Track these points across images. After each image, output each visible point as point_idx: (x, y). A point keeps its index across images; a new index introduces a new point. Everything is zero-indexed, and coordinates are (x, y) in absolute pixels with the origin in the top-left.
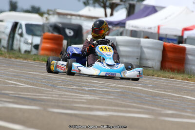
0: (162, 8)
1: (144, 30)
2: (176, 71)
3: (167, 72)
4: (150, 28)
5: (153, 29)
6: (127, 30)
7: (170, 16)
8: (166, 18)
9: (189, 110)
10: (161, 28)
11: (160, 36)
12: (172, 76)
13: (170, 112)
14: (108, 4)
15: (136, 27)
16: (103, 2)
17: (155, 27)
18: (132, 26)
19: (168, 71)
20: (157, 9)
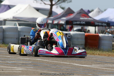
0: (14, 6)
7: (19, 10)
8: (17, 12)
20: (11, 7)
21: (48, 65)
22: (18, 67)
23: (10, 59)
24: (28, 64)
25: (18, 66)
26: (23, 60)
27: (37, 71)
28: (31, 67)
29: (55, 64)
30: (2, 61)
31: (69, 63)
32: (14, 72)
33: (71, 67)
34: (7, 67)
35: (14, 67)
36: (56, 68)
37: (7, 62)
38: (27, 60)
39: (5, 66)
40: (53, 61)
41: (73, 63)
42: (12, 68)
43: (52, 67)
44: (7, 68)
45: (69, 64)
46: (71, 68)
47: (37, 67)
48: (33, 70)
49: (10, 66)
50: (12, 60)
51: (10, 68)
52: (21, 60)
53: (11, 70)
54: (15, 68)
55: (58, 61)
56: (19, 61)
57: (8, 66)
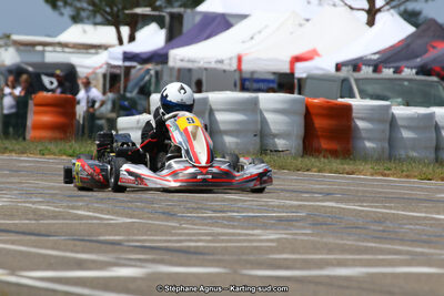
0: (244, 17)
1: (206, 66)
4: (221, 62)
5: (226, 62)
6: (172, 69)
7: (260, 32)
8: (252, 38)
10: (244, 59)
11: (245, 76)
14: (121, 16)
15: (189, 61)
16: (111, 14)
17: (231, 59)
18: (182, 60)
20: (232, 20)
21: (360, 222)
22: (266, 229)
23: (240, 204)
24: (296, 221)
25: (265, 227)
26: (278, 207)
27: (325, 240)
28: (304, 228)
29: (381, 219)
30: (215, 211)
31: (426, 212)
32: (255, 244)
33: (431, 226)
34: (231, 231)
35: (253, 229)
36: (384, 231)
37: (230, 214)
38: (291, 206)
39: (224, 226)
40: (376, 207)
41: (439, 213)
42: (246, 235)
43: (373, 227)
44: (233, 234)
45: (425, 218)
46: (428, 228)
47: (324, 227)
48: (310, 238)
49: (242, 228)
50: (245, 210)
51: (240, 235)
52: (274, 207)
53: (245, 241)
54: (256, 232)
55: (390, 208)
56: (267, 211)
57: (234, 227)
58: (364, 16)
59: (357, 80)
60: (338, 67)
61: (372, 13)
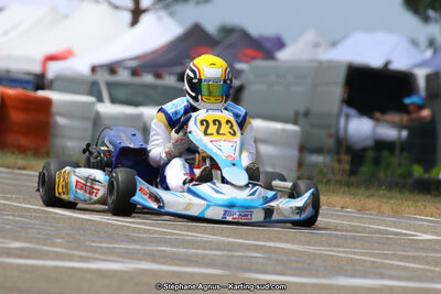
2: (30, 153)
3: (9, 154)
7: (15, 27)
9: (59, 240)
12: (21, 162)
13: (17, 245)
19: (13, 153)
58: (128, 17)
59: (109, 85)
60: (94, 69)
61: (137, 13)
